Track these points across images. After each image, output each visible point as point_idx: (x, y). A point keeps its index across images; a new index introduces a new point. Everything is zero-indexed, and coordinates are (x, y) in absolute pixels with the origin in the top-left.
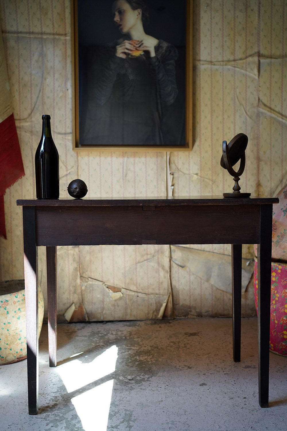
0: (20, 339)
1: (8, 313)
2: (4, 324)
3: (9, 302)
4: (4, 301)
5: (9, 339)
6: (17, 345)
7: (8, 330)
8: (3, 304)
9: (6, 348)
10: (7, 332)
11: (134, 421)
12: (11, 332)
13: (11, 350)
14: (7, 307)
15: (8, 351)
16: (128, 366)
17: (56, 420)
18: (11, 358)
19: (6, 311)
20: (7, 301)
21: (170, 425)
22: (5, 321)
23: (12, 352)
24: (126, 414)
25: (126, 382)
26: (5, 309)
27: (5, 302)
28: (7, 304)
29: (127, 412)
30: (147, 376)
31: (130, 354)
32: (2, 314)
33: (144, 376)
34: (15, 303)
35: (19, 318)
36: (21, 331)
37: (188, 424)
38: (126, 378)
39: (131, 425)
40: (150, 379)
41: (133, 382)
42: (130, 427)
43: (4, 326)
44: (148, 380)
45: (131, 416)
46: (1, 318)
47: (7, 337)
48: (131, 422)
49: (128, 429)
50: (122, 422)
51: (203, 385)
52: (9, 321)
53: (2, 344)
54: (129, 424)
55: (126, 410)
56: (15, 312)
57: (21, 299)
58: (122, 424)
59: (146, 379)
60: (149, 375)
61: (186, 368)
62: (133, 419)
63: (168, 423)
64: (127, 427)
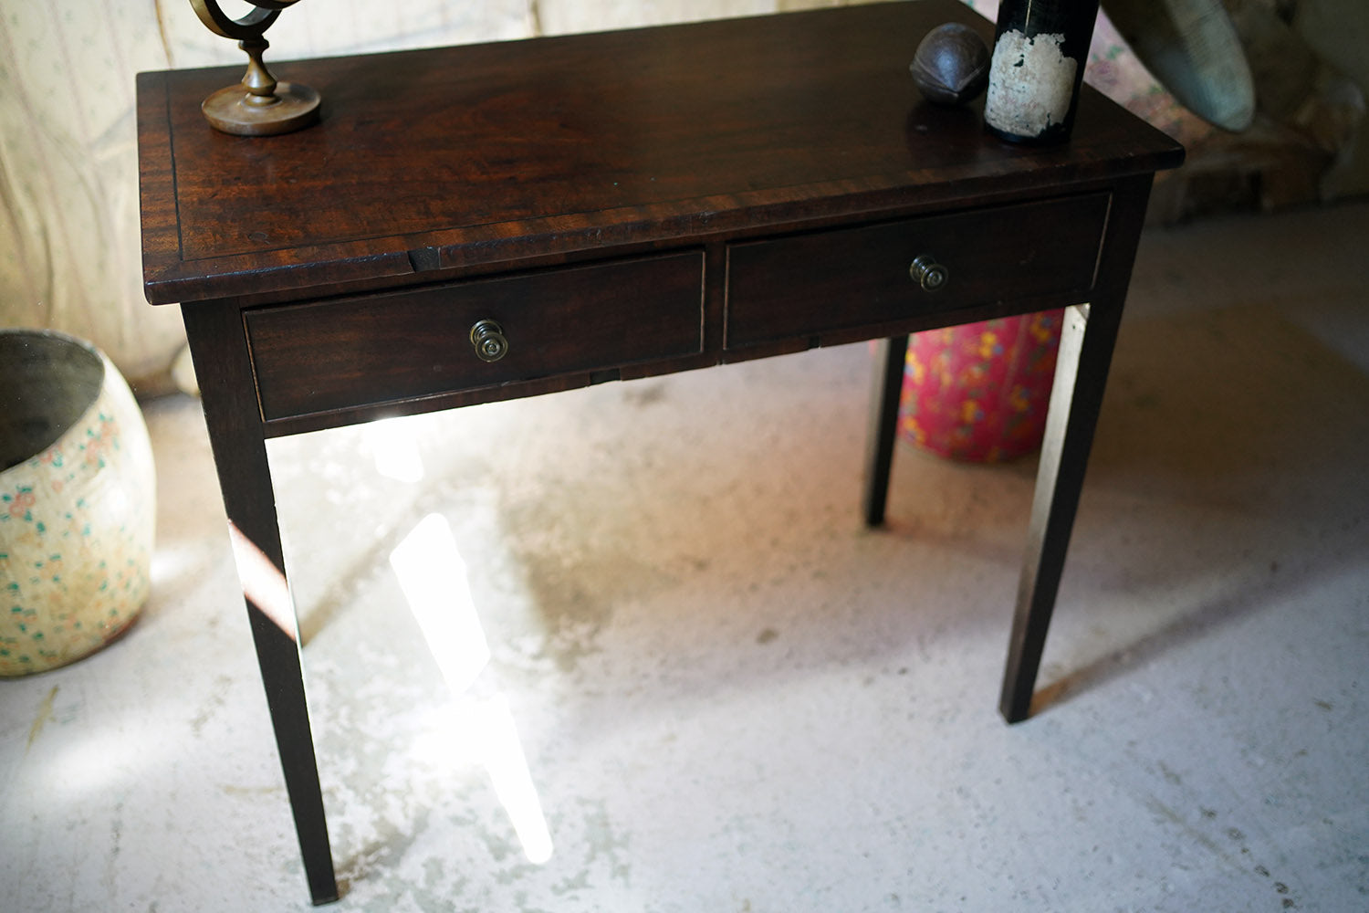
0: (104, 587)
1: (41, 527)
2: (38, 565)
3: (38, 492)
4: (13, 492)
5: (67, 600)
6: (99, 605)
7: (56, 579)
8: (14, 506)
9: (58, 630)
10: (54, 587)
11: (625, 842)
12: (69, 580)
13: (78, 625)
14: (35, 510)
15: (66, 635)
18: (82, 645)
19: (32, 527)
20: (26, 490)
21: (737, 838)
22: (37, 555)
23: (86, 628)
24: (588, 819)
25: (531, 672)
26: (28, 518)
27: (19, 497)
28: (29, 500)
29: (592, 810)
30: (582, 629)
32: (22, 539)
33: (570, 628)
34: (57, 487)
35: (87, 531)
36: (103, 564)
37: (785, 821)
38: (518, 649)
39: (623, 861)
40: (600, 640)
41: (547, 664)
42: (623, 871)
43: (37, 573)
44: (594, 650)
45: (606, 825)
46: (17, 551)
47: (55, 599)
48: (619, 852)
49: (620, 880)
50: (591, 858)
51: (767, 636)
52: (52, 553)
53: (44, 622)
54: (614, 859)
55: (582, 802)
56: (69, 516)
57: (77, 465)
58: (595, 866)
59: (585, 644)
60: (584, 621)
61: (690, 569)
62: (617, 837)
63: (727, 829)
64: (613, 876)
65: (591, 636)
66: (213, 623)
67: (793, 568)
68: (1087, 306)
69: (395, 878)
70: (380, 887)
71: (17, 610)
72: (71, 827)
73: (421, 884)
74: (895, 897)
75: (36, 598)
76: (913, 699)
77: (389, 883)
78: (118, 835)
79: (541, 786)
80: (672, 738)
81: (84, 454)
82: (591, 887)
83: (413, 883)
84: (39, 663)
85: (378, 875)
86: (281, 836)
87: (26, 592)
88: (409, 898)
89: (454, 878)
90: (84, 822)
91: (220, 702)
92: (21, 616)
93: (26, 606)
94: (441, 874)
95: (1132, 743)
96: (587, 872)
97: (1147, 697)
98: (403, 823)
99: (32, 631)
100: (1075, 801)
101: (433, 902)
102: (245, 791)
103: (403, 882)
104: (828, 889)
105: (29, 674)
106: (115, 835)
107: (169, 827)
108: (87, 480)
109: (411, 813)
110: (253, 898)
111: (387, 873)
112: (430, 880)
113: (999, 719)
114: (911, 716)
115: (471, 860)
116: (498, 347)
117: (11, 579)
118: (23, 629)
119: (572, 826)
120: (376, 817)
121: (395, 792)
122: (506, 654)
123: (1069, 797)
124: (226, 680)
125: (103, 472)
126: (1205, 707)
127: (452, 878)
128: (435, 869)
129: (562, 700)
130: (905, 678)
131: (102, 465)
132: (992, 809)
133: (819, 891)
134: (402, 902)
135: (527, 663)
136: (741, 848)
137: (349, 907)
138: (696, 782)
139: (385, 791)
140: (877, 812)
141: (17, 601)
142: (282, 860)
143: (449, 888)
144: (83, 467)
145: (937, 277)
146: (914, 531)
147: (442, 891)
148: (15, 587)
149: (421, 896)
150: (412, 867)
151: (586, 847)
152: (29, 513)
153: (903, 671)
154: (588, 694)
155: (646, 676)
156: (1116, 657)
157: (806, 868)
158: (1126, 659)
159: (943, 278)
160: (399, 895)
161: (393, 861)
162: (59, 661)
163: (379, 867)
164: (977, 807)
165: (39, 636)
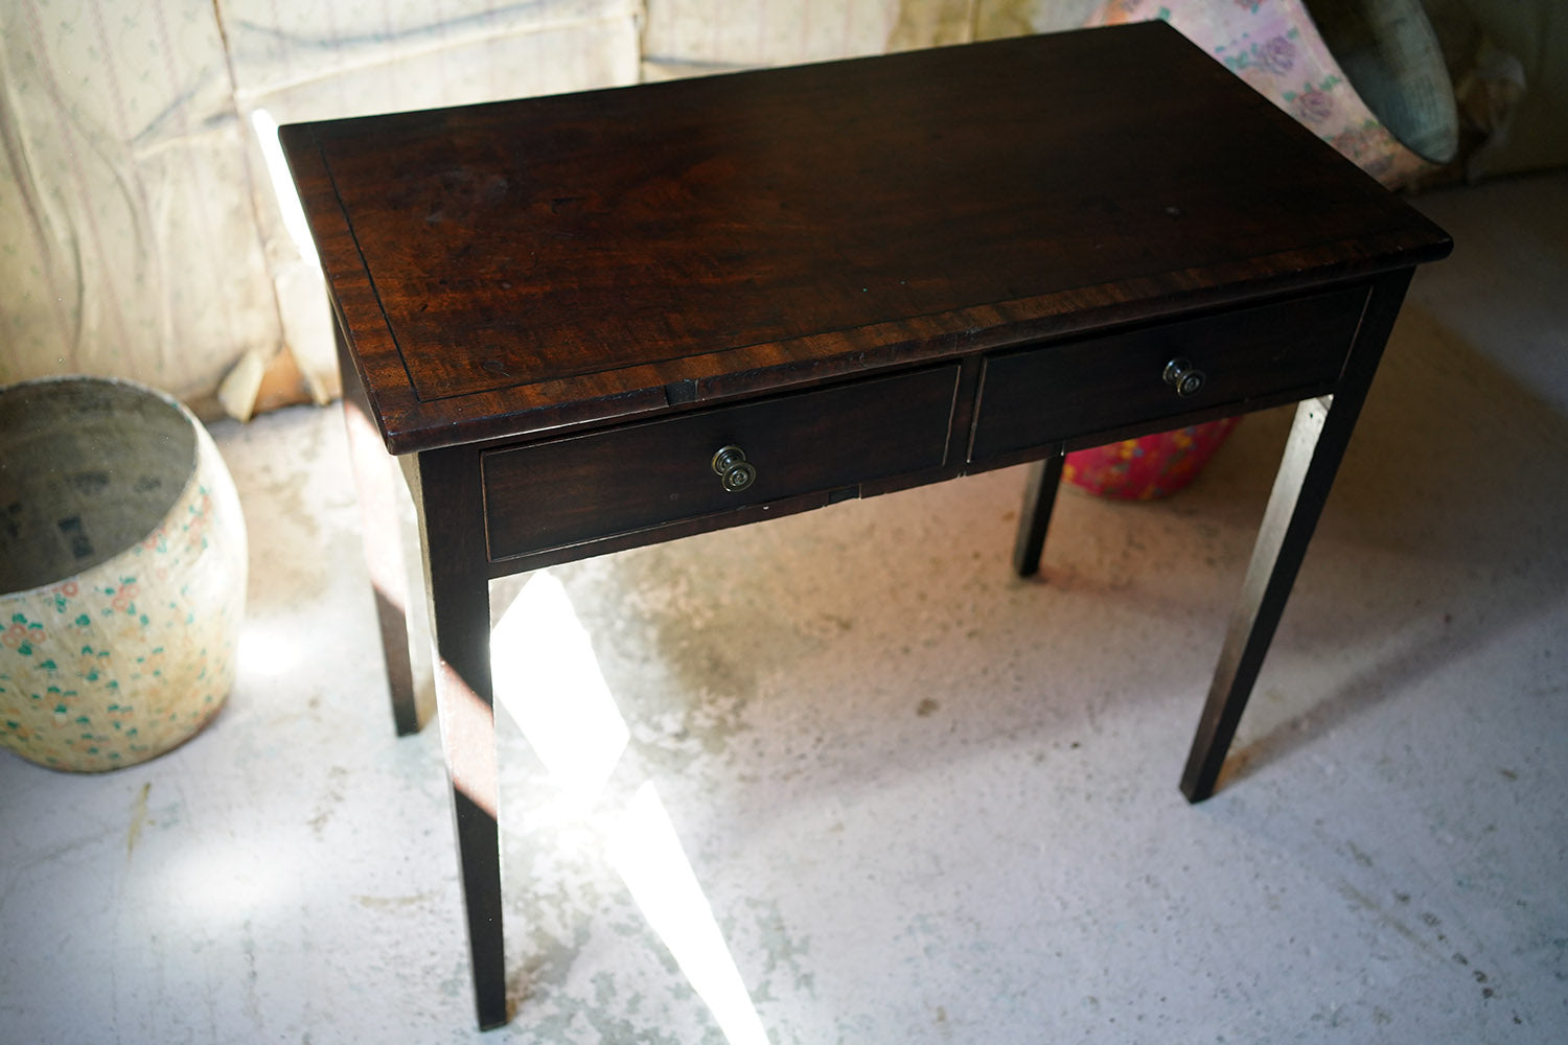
0: (201, 676)
1: (145, 620)
2: (140, 660)
3: (142, 581)
4: (116, 584)
5: (166, 693)
6: (195, 694)
7: (157, 673)
8: (117, 599)
9: (153, 724)
10: (154, 681)
11: (804, 949)
12: (170, 673)
13: (173, 717)
14: (138, 603)
15: (160, 729)
16: (628, 656)
17: (551, 1019)
18: (177, 735)
19: (136, 619)
20: (130, 581)
21: (922, 939)
22: (139, 650)
23: (181, 719)
24: (759, 921)
25: (676, 754)
26: (132, 611)
27: (122, 589)
28: (132, 591)
29: (764, 913)
30: (726, 703)
31: (598, 583)
32: (124, 635)
33: (712, 702)
34: (162, 574)
35: (191, 620)
36: (204, 652)
37: (971, 920)
38: (658, 728)
39: (804, 970)
40: (745, 715)
41: (692, 745)
42: (807, 980)
43: (138, 668)
44: (742, 727)
45: (781, 928)
46: (119, 647)
47: (154, 693)
48: (799, 959)
49: (804, 991)
50: (772, 967)
51: (927, 707)
52: (155, 646)
53: (140, 719)
54: (795, 967)
55: (753, 903)
56: (173, 605)
57: (181, 547)
58: (775, 976)
59: (731, 719)
60: (728, 694)
61: (833, 627)
62: (795, 943)
63: (910, 930)
64: (797, 987)
65: (737, 709)
66: (314, 703)
67: (945, 628)
68: (1331, 397)
69: (563, 996)
70: (550, 1008)
71: (114, 708)
72: (197, 949)
73: (593, 1003)
74: (1094, 1000)
75: (135, 694)
76: (1089, 777)
77: (559, 1002)
78: (253, 958)
79: (707, 886)
80: (839, 827)
81: (188, 535)
82: (776, 999)
83: (584, 1001)
84: (128, 758)
85: (546, 994)
86: (433, 954)
87: (125, 689)
88: (581, 1019)
89: (629, 995)
90: (211, 943)
91: (339, 799)
92: (118, 713)
93: (123, 704)
94: (613, 991)
95: (1319, 822)
96: (768, 983)
97: (1330, 769)
98: (563, 935)
99: (126, 728)
100: (1266, 888)
101: (608, 1022)
102: (385, 902)
103: (573, 1001)
104: (1024, 994)
105: (116, 769)
106: (248, 957)
107: (307, 946)
108: (191, 564)
109: (569, 920)
110: (413, 1024)
111: (555, 992)
112: (600, 996)
113: (1180, 798)
114: (1089, 797)
115: (642, 974)
116: (745, 477)
117: (111, 676)
118: (117, 726)
119: (745, 931)
120: (532, 927)
121: (548, 897)
122: (645, 734)
123: (1260, 884)
124: (340, 772)
125: (207, 553)
126: (1390, 780)
127: (625, 995)
128: (606, 986)
129: (713, 787)
130: (1078, 751)
131: (204, 545)
132: (1183, 899)
133: (1014, 996)
134: (577, 1023)
135: (671, 744)
136: (927, 950)
137: (520, 1032)
138: (871, 877)
139: (537, 897)
140: (1065, 905)
141: (115, 699)
142: (439, 981)
143: (624, 1006)
144: (187, 550)
145: (1194, 381)
146: (1070, 581)
147: (617, 1010)
148: (114, 685)
149: (595, 1016)
150: (580, 985)
151: (764, 955)
152: (133, 605)
153: (1076, 745)
154: (742, 778)
155: (802, 757)
156: (1294, 725)
157: (998, 971)
158: (1305, 726)
159: (1200, 384)
160: (571, 1016)
161: (561, 979)
162: (150, 754)
163: (544, 985)
164: (1168, 898)
165: (134, 731)
